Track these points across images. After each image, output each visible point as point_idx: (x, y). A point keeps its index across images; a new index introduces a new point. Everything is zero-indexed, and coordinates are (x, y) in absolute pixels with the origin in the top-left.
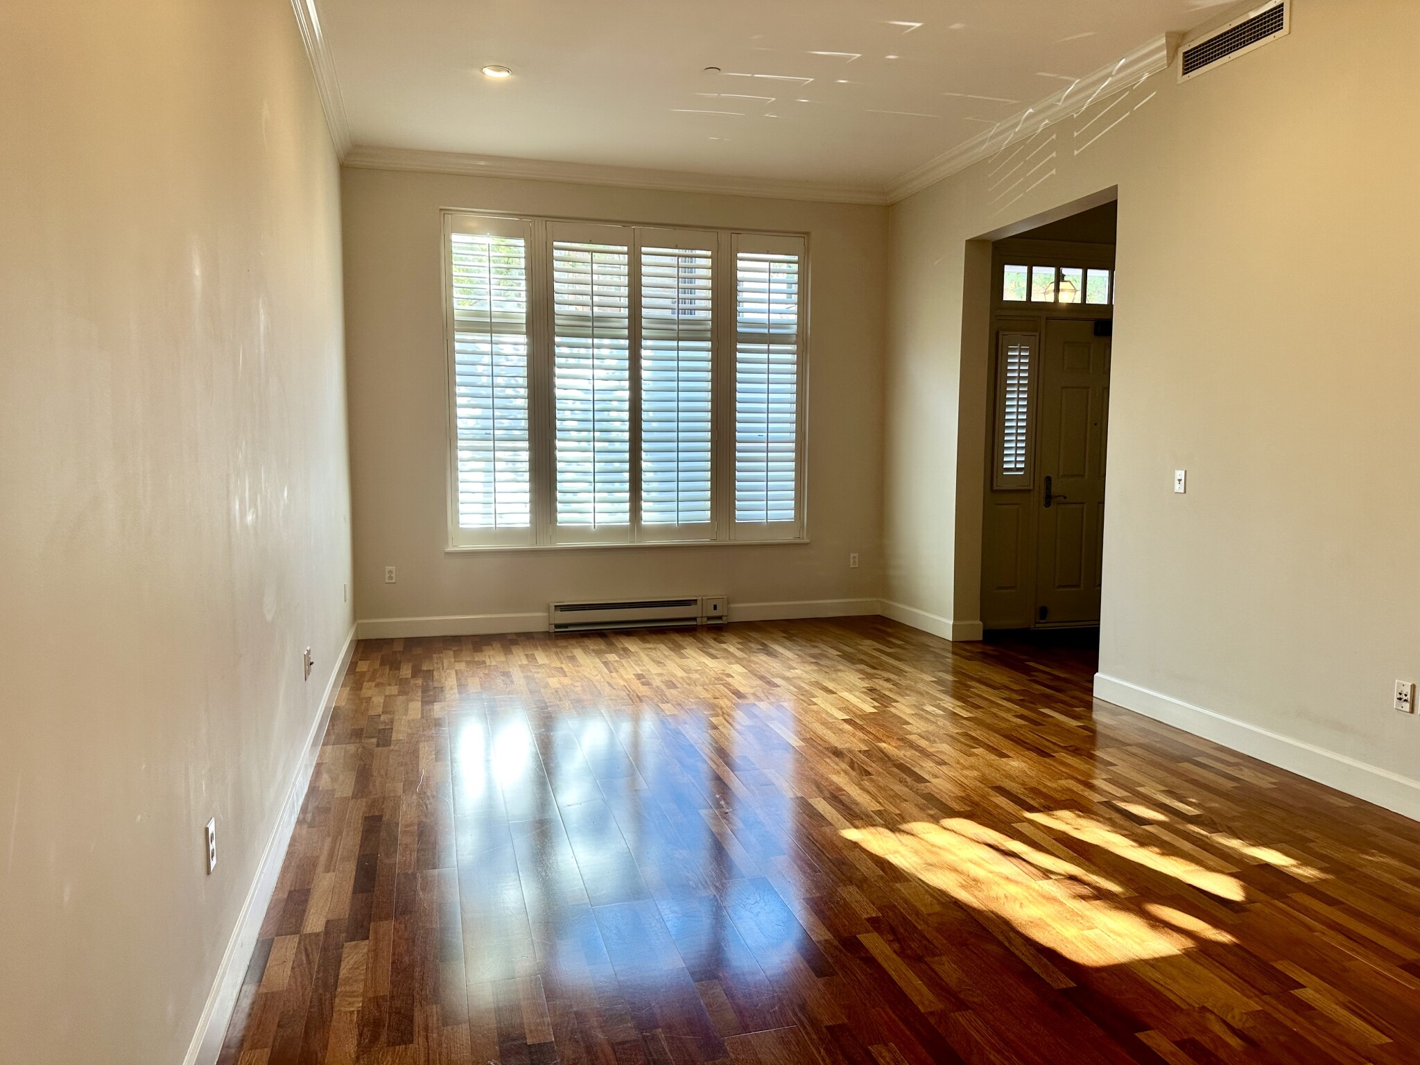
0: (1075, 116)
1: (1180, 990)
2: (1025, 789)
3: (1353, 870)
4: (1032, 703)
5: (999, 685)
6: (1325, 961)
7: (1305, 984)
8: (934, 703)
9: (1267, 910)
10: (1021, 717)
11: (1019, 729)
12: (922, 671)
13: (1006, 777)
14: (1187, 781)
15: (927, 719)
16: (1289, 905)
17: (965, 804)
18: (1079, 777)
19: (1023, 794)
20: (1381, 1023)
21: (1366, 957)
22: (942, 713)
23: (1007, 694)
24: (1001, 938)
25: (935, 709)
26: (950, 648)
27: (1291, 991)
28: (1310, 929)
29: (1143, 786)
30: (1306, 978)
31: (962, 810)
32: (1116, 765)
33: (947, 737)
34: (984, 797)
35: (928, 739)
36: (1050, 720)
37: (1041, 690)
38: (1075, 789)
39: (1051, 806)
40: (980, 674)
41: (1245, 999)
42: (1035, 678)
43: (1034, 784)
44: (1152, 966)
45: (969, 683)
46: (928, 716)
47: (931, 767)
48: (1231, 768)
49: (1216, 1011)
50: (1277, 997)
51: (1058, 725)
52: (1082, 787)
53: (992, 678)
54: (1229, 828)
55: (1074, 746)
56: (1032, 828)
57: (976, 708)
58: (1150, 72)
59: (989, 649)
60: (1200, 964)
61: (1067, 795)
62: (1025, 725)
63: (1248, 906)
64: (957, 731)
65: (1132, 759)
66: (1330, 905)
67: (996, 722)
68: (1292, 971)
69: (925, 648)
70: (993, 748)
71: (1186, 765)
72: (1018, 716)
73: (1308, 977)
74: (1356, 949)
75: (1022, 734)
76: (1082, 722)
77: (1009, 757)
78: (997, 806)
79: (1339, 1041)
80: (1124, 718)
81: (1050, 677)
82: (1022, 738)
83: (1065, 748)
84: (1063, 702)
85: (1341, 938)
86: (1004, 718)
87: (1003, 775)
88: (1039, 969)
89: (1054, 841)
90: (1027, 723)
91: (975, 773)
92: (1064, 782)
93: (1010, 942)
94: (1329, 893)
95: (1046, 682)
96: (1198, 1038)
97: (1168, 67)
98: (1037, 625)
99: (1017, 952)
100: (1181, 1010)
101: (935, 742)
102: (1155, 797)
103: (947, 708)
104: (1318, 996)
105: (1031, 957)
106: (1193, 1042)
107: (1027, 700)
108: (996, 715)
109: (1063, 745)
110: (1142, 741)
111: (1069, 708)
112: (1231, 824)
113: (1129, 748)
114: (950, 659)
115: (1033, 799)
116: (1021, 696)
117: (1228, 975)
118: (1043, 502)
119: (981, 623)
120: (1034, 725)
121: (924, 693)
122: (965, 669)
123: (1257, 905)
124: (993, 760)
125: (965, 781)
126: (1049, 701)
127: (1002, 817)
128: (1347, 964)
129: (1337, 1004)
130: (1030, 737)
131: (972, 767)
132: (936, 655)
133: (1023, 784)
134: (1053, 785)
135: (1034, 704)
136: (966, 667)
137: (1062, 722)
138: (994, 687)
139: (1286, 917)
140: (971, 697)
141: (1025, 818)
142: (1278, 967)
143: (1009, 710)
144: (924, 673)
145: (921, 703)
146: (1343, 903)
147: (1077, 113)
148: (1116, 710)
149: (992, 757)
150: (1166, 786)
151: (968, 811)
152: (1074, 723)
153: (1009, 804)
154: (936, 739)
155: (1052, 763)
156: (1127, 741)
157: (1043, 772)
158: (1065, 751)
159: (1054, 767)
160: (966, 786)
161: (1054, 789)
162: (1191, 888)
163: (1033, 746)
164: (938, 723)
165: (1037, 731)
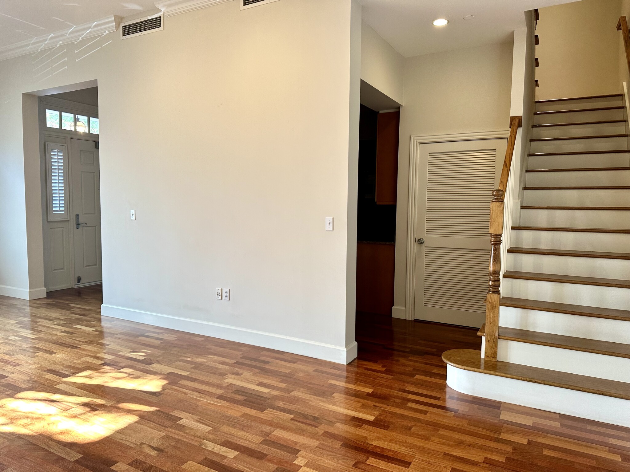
0: (75, 43)
1: (132, 440)
2: (63, 367)
3: (202, 365)
4: (70, 324)
5: (54, 318)
6: (191, 405)
7: (182, 418)
8: (15, 334)
9: (170, 391)
10: (65, 332)
11: (62, 338)
12: (10, 319)
13: (53, 364)
14: (141, 345)
15: (10, 343)
16: (178, 387)
17: (29, 383)
18: (91, 355)
19: (62, 370)
20: (209, 423)
21: (205, 399)
22: (19, 338)
23: (57, 322)
24: (44, 446)
25: (16, 337)
26: (28, 304)
27: (177, 422)
28: (186, 394)
29: (121, 351)
30: (183, 415)
31: (27, 387)
32: (110, 345)
33: (21, 351)
34: (40, 376)
35: (10, 355)
36: (79, 330)
37: (75, 317)
38: (89, 361)
39: (76, 372)
40: (43, 314)
41: (159, 433)
42: (73, 311)
43: (68, 363)
44: (120, 433)
45: (37, 320)
46: (11, 342)
47: (10, 369)
48: (160, 335)
49: (147, 443)
50: (171, 427)
51: (83, 332)
52: (92, 359)
53: (50, 315)
54: (157, 361)
55: (90, 340)
56: (65, 385)
57: (40, 332)
58: (108, 31)
59: (50, 301)
60: (142, 424)
61: (85, 364)
62: (65, 336)
63: (162, 392)
64: (27, 346)
65: (117, 341)
66: (193, 382)
67: (50, 337)
68: (178, 414)
69: (12, 306)
70: (48, 351)
71: (141, 338)
72: (62, 332)
73: (184, 414)
74: (202, 396)
75: (64, 340)
76: (94, 328)
77: (56, 353)
78: (48, 379)
79: (194, 436)
80: (115, 322)
81: (81, 310)
82: (64, 342)
83: (86, 342)
84: (86, 321)
85: (197, 394)
86: (55, 334)
87: (52, 363)
88: (64, 455)
89: (76, 389)
90: (67, 334)
91: (36, 366)
92: (84, 359)
93: (49, 447)
94: (193, 377)
95: (79, 313)
96: (139, 458)
97: (116, 31)
98: (76, 286)
99: (53, 450)
100: (131, 448)
101: (14, 355)
102: (126, 355)
103: (23, 336)
104: (187, 420)
105: (60, 450)
106: (136, 461)
107: (69, 322)
108: (51, 334)
109: (84, 341)
110: (122, 331)
111: (89, 323)
112: (158, 359)
113: (117, 336)
114: (28, 309)
115: (67, 371)
116: (65, 321)
117: (153, 425)
118: (75, 226)
119: (45, 288)
120: (70, 334)
121: (10, 330)
122: (35, 313)
123: (167, 390)
124: (47, 357)
125: (30, 371)
126: (79, 322)
127: (49, 384)
128: (199, 403)
129: (194, 421)
130: (68, 341)
131: (35, 363)
132: (19, 309)
133: (62, 365)
134: (79, 361)
135: (72, 324)
136: (36, 312)
137: (85, 330)
138: (50, 320)
139: (177, 392)
140: (37, 327)
141: (62, 381)
142: (173, 414)
143: (58, 329)
144: (11, 319)
145: (7, 336)
146: (198, 379)
147: (76, 42)
148: (112, 319)
149: (47, 355)
150: (131, 349)
151: (30, 386)
152: (91, 329)
153: (53, 377)
154: (15, 353)
155: (79, 351)
156: (116, 333)
157: (73, 356)
158: (85, 344)
159: (79, 352)
160: (30, 374)
161: (79, 364)
162: (140, 392)
163: (69, 345)
164: (17, 344)
165: (72, 337)
